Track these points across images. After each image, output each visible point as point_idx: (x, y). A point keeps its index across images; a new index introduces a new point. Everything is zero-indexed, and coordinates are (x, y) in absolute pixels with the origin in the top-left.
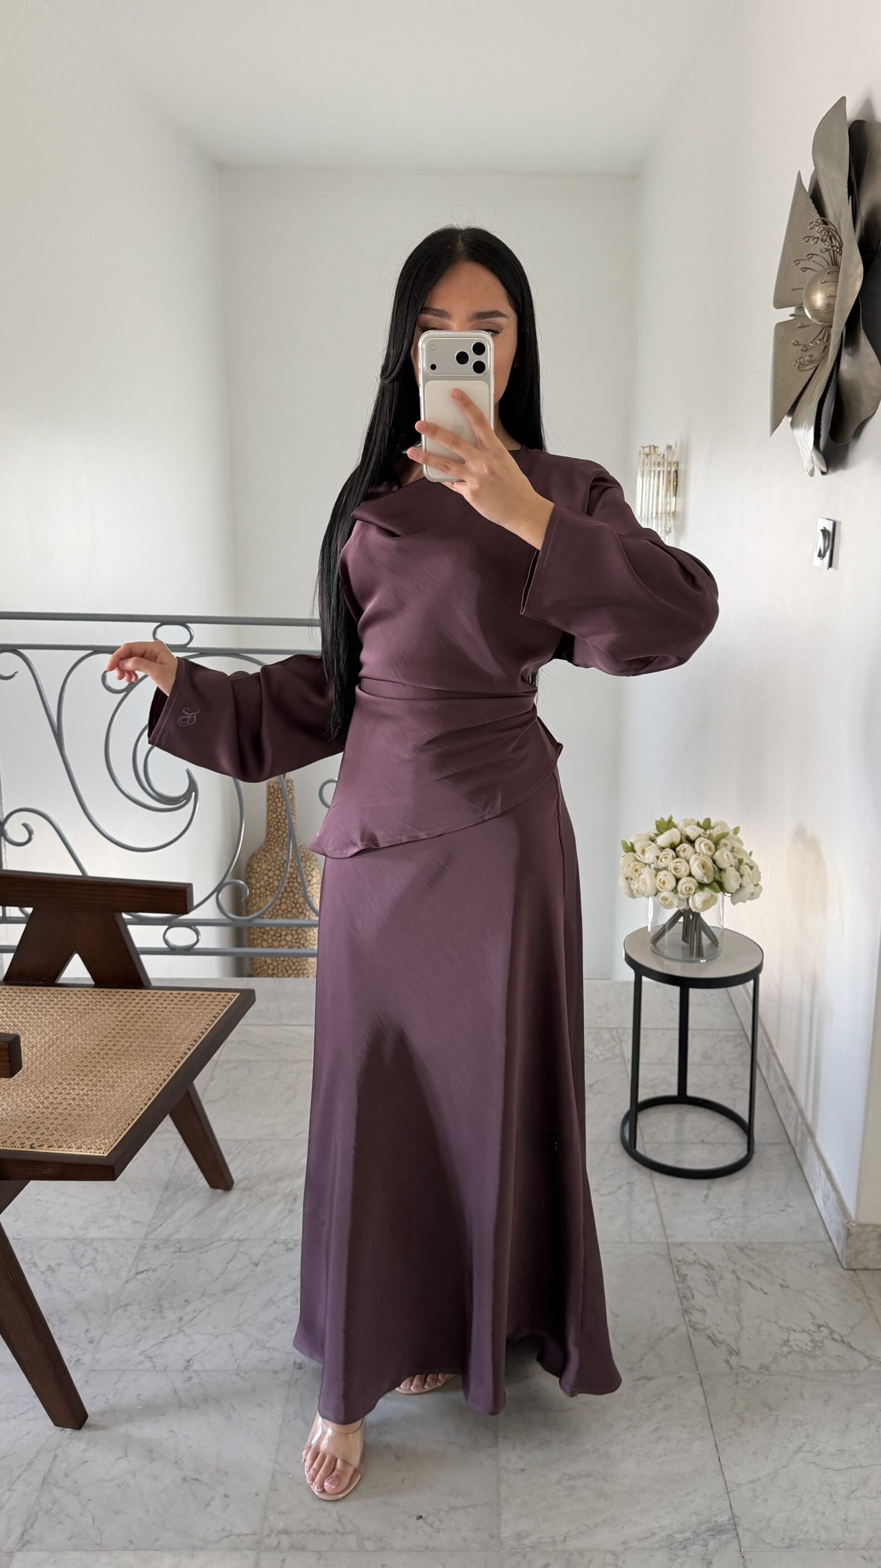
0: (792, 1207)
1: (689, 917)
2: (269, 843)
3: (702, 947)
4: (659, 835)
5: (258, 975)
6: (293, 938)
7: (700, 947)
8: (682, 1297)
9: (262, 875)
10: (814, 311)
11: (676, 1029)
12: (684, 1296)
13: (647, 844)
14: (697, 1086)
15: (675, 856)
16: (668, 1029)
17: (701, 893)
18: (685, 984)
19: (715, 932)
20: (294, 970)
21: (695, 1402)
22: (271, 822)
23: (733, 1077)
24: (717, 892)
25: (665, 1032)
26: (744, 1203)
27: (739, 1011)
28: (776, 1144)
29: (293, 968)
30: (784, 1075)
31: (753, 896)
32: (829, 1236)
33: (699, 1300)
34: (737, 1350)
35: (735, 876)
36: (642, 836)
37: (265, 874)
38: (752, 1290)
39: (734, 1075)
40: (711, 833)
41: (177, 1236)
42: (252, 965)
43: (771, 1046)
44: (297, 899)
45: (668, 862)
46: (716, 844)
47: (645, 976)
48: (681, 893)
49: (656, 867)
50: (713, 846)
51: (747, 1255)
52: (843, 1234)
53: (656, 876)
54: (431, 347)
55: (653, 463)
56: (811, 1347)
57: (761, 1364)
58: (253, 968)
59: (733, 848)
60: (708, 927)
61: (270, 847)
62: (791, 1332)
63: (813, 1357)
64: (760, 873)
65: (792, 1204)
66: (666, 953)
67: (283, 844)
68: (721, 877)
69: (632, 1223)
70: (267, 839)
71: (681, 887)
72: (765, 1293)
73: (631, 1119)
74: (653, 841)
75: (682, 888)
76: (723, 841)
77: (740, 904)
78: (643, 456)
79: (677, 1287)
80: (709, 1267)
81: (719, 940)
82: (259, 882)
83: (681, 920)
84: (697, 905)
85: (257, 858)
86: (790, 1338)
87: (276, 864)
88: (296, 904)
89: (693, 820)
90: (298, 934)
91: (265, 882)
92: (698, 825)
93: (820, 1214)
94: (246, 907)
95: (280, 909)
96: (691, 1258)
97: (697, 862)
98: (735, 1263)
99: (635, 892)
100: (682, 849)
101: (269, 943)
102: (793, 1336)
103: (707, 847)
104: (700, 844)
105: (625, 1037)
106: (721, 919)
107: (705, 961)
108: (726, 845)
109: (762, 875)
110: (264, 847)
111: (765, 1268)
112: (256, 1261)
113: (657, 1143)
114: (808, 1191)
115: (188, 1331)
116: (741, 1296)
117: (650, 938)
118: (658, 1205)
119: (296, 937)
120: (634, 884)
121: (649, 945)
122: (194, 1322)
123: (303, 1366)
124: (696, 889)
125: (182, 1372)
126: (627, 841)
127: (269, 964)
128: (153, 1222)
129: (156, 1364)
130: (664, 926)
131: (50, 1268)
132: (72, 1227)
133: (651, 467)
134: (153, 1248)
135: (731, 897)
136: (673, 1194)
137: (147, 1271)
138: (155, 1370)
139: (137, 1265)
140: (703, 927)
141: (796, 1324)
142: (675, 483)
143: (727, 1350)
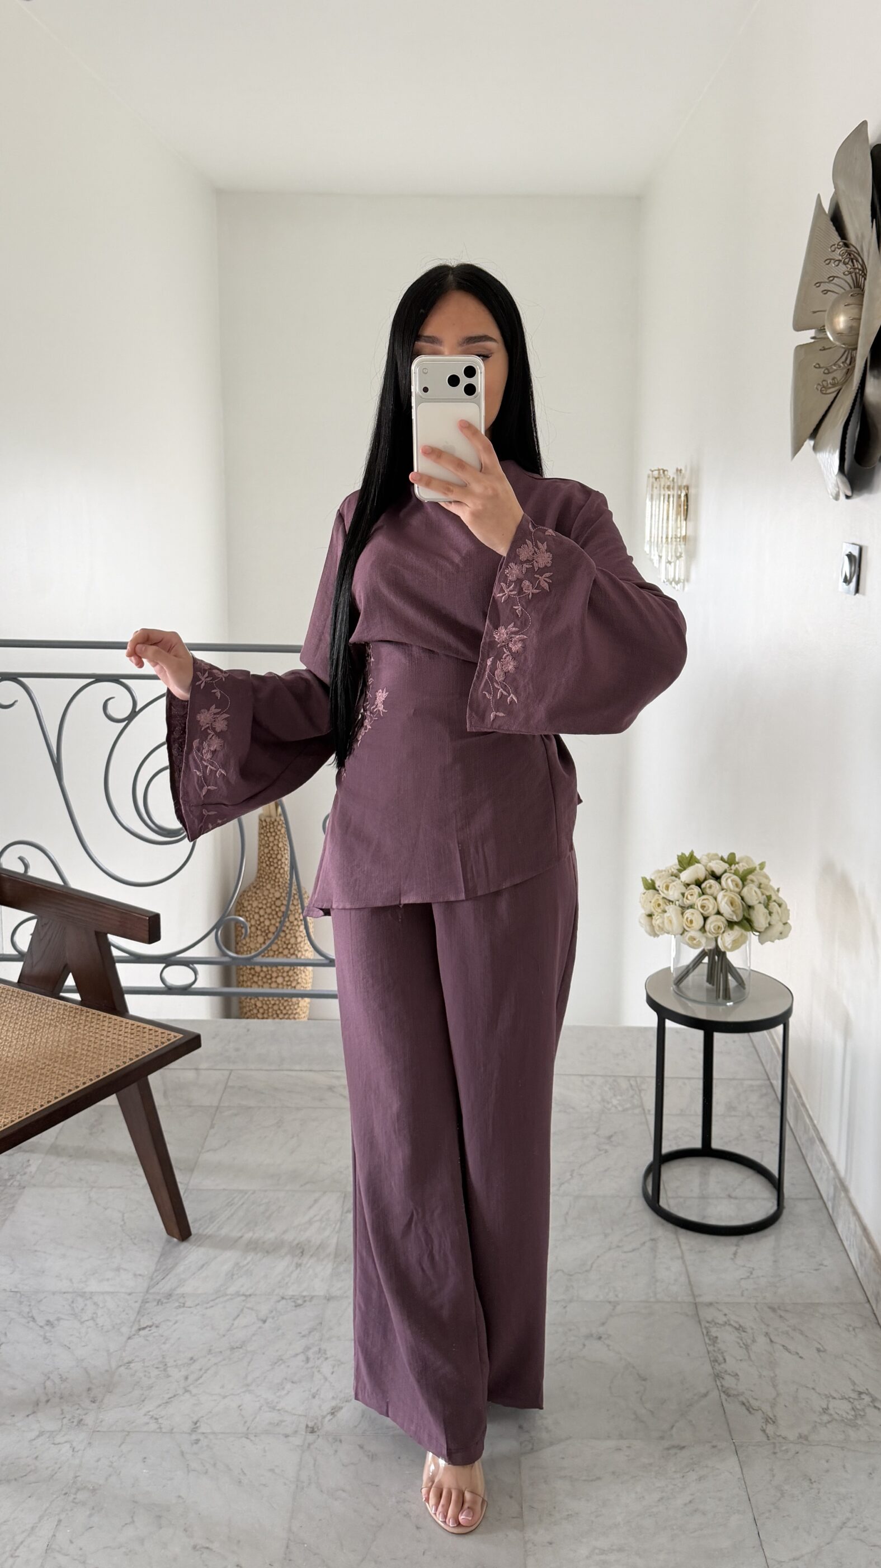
0: (826, 1266)
1: (714, 958)
2: (261, 879)
3: (729, 989)
4: (683, 871)
5: (248, 1017)
6: (284, 981)
7: (726, 989)
8: (713, 1361)
9: (253, 913)
10: (839, 335)
11: (699, 1078)
12: (716, 1358)
13: (671, 879)
14: (722, 1138)
15: (701, 892)
16: (690, 1079)
17: (730, 932)
18: (709, 1028)
19: (741, 974)
20: (285, 1014)
21: (731, 1473)
22: (263, 857)
23: (759, 1129)
24: (748, 931)
25: (686, 1081)
26: (775, 1261)
27: (763, 1061)
28: (806, 1199)
29: (284, 1012)
30: (814, 1126)
31: (782, 935)
32: (867, 1297)
33: (731, 1365)
34: (773, 1418)
35: (764, 913)
36: (664, 873)
37: (255, 913)
38: (787, 1353)
39: (761, 1127)
40: (737, 869)
41: (179, 1291)
42: (241, 1008)
43: (801, 1097)
44: (289, 940)
45: (695, 899)
46: (744, 878)
47: (669, 1018)
48: (710, 933)
49: (683, 906)
50: (740, 882)
51: (781, 1317)
53: (682, 914)
54: (424, 372)
55: (662, 486)
56: (852, 1415)
57: (800, 1434)
59: (760, 884)
60: (734, 967)
61: (261, 884)
62: (830, 1399)
63: (855, 1426)
64: (789, 910)
65: (825, 1263)
66: (691, 994)
67: (275, 880)
68: (749, 915)
69: (657, 1281)
70: (259, 875)
71: (710, 925)
72: (801, 1357)
73: (654, 1171)
74: (676, 877)
75: (710, 927)
76: (750, 877)
77: (769, 943)
78: (652, 480)
79: (707, 1349)
80: (740, 1329)
81: (745, 982)
82: (250, 921)
83: (706, 960)
84: (726, 945)
85: (247, 896)
86: (830, 1407)
87: (267, 902)
88: (288, 944)
89: (717, 855)
90: (290, 977)
91: (256, 921)
92: (722, 859)
93: (856, 1273)
94: (236, 948)
95: (271, 950)
96: (721, 1319)
97: (726, 899)
98: (768, 1325)
99: (657, 928)
100: (708, 885)
101: (259, 984)
102: (833, 1404)
103: (734, 884)
104: (727, 880)
105: (644, 1086)
106: (747, 958)
107: (731, 1003)
108: (753, 881)
109: (790, 913)
110: (255, 885)
111: (799, 1330)
112: (264, 1319)
113: (681, 1197)
114: (841, 1248)
115: (194, 1391)
116: (775, 1360)
117: (673, 979)
118: (684, 1262)
119: (287, 979)
120: (657, 921)
121: (673, 988)
122: (200, 1381)
123: (316, 1430)
124: (725, 928)
125: (190, 1434)
126: (648, 878)
127: (260, 1008)
128: (156, 1274)
129: (162, 1426)
130: (688, 966)
131: (49, 1323)
132: (71, 1280)
133: (660, 490)
134: (155, 1303)
135: (759, 936)
136: (700, 1252)
137: (150, 1327)
138: (161, 1432)
139: (139, 1321)
140: (729, 968)
141: (836, 1391)
142: (686, 507)
143: (763, 1418)
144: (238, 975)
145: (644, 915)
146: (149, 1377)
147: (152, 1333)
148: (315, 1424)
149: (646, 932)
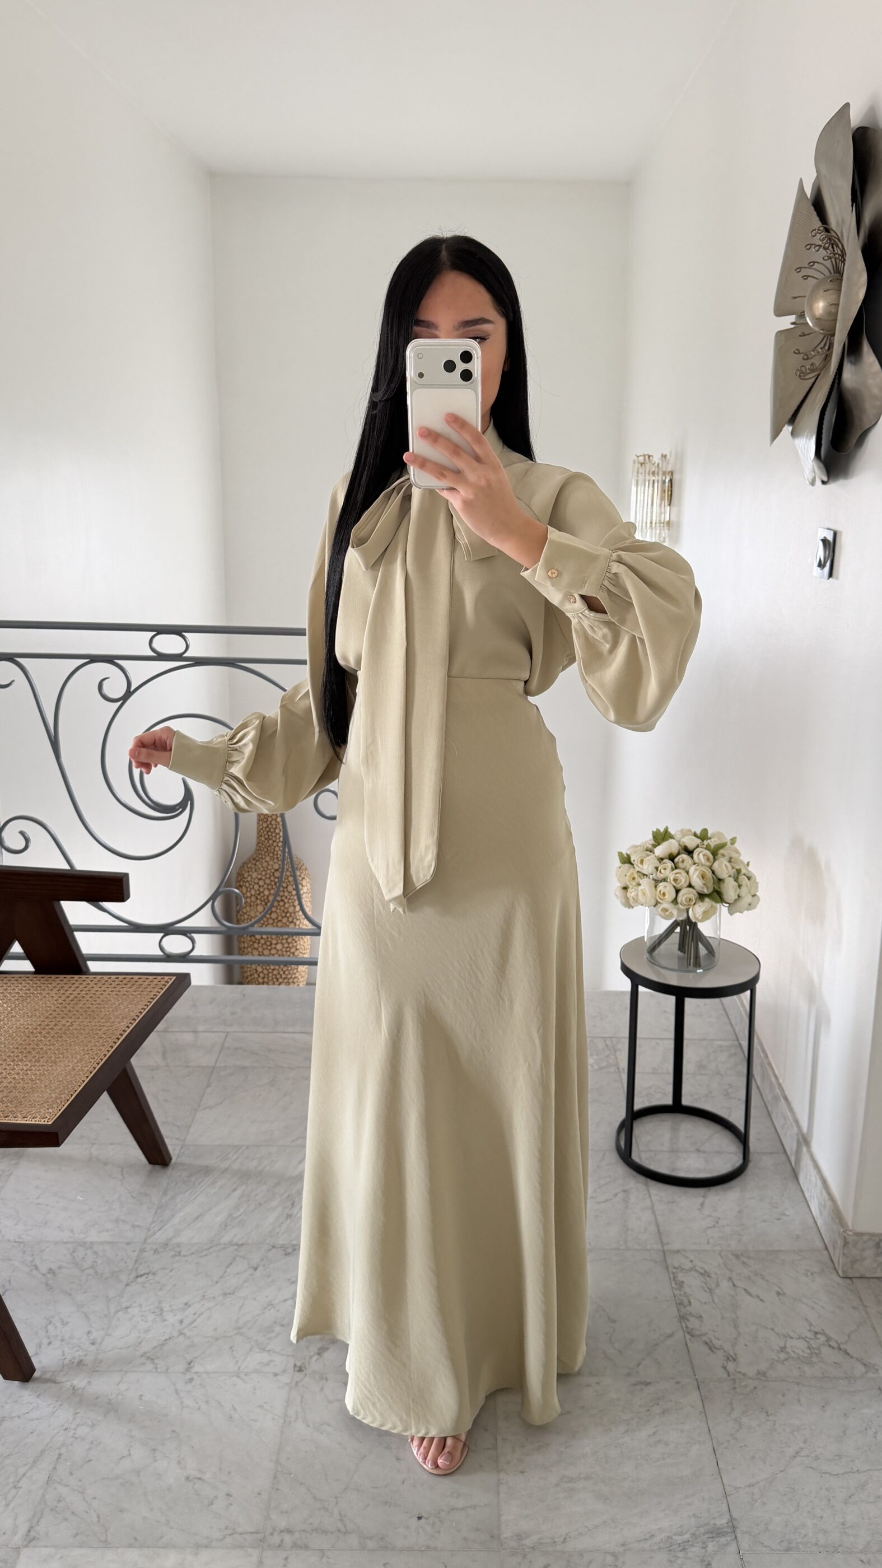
0: (788, 1216)
1: (686, 928)
2: (260, 852)
3: (699, 957)
4: (657, 846)
5: (248, 983)
6: (283, 947)
7: (697, 956)
8: (679, 1304)
9: (253, 884)
10: (816, 319)
11: (671, 1039)
12: (681, 1303)
13: (645, 854)
14: (692, 1096)
15: (674, 867)
16: (662, 1039)
17: (701, 904)
18: (681, 994)
19: (711, 943)
20: (284, 979)
21: (693, 1407)
22: (262, 831)
23: (727, 1086)
24: (717, 902)
25: (660, 1042)
26: (739, 1212)
27: (733, 1022)
28: (771, 1153)
29: (284, 976)
30: (780, 1085)
31: (750, 906)
32: (825, 1244)
33: (695, 1307)
34: (734, 1356)
35: (734, 886)
36: (639, 848)
37: (255, 883)
38: (748, 1297)
39: (729, 1085)
40: (708, 844)
41: (176, 1241)
42: (243, 973)
43: (766, 1056)
44: (288, 908)
45: (668, 873)
46: (715, 853)
47: (641, 985)
48: (681, 904)
49: (656, 879)
50: (711, 857)
51: (744, 1263)
52: (840, 1243)
53: (656, 887)
54: (419, 356)
55: (647, 472)
56: (808, 1354)
57: (759, 1372)
58: (243, 977)
59: (731, 858)
60: (705, 937)
61: (260, 856)
62: (788, 1339)
63: (810, 1363)
64: (758, 883)
65: (787, 1213)
66: (663, 962)
67: (273, 853)
68: (719, 888)
69: (628, 1230)
70: (258, 848)
71: (679, 897)
72: (761, 1300)
73: (627, 1127)
74: (651, 851)
75: (682, 899)
76: (721, 851)
77: (738, 914)
78: (637, 466)
79: (674, 1293)
80: (705, 1274)
81: (715, 950)
82: (250, 892)
83: (678, 930)
84: (697, 916)
85: (248, 867)
86: (788, 1345)
87: (267, 874)
88: (286, 913)
89: (690, 831)
90: (289, 944)
91: (256, 891)
92: (695, 835)
93: (815, 1222)
94: (237, 916)
95: (271, 918)
96: (688, 1265)
97: (697, 872)
98: (731, 1271)
99: (631, 901)
100: (681, 860)
101: (259, 952)
102: (790, 1343)
103: (706, 857)
104: (698, 854)
105: (619, 1046)
106: (717, 928)
107: (701, 971)
108: (723, 855)
109: (759, 885)
110: (254, 857)
111: (761, 1275)
112: (256, 1266)
113: (652, 1151)
114: (803, 1199)
115: (188, 1334)
116: (737, 1302)
117: (647, 948)
118: (654, 1213)
119: (286, 945)
120: (631, 893)
121: (646, 955)
122: (193, 1325)
123: (303, 1369)
124: (696, 900)
125: (184, 1373)
126: (624, 853)
127: (260, 972)
128: (152, 1226)
129: (158, 1366)
130: (661, 935)
131: (50, 1270)
132: (72, 1231)
133: (645, 476)
134: (152, 1252)
135: (728, 907)
136: (669, 1202)
137: (148, 1274)
138: (156, 1372)
139: (137, 1269)
140: (699, 937)
141: (793, 1331)
142: (670, 493)
143: (724, 1356)
144: (239, 942)
145: (620, 888)
146: (146, 1322)
147: (149, 1280)
148: (303, 1363)
149: (622, 903)
